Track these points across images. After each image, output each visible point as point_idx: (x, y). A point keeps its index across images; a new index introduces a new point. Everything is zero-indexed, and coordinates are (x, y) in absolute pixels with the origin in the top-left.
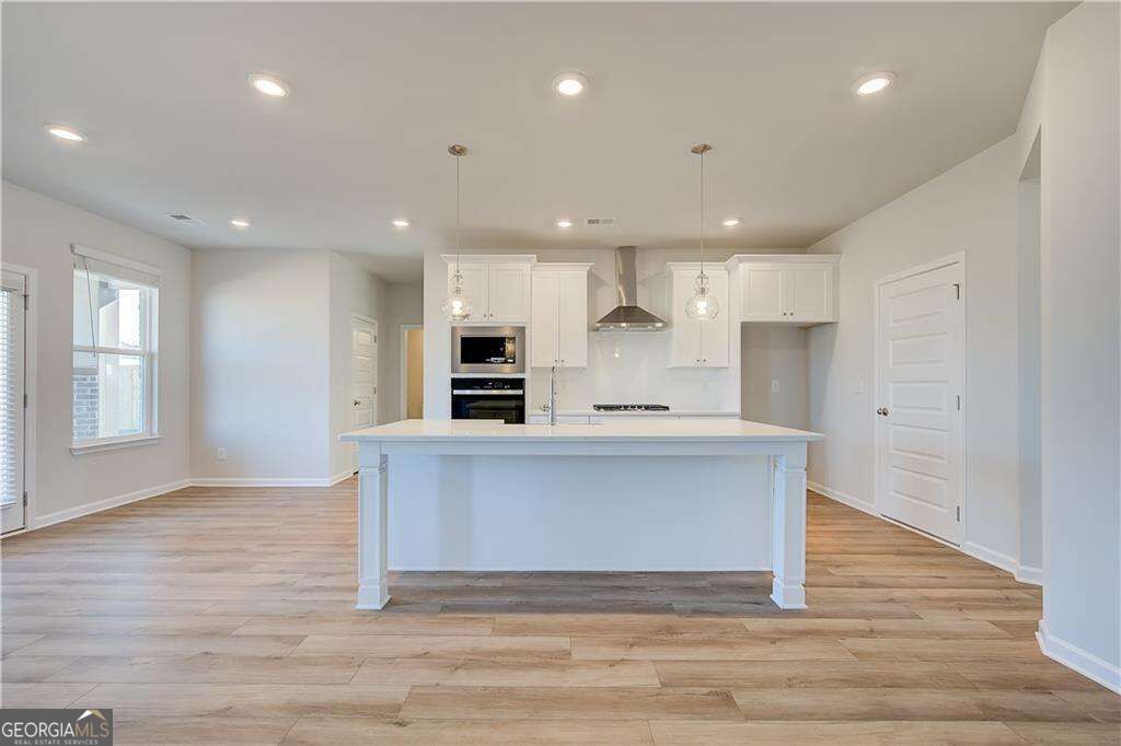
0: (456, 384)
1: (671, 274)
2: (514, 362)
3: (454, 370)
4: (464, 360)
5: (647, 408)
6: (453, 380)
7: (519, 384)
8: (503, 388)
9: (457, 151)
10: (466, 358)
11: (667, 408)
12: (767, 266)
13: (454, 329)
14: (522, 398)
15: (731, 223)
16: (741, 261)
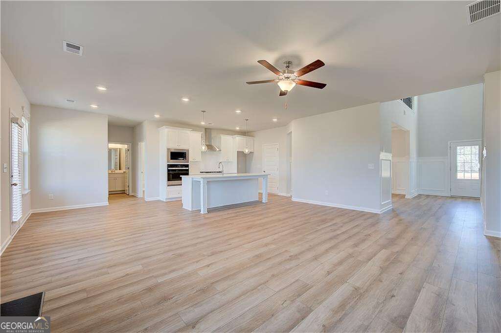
0: (169, 166)
1: (221, 137)
2: (186, 160)
3: (168, 162)
4: (171, 159)
5: (207, 172)
6: (168, 165)
7: (187, 166)
8: (183, 167)
12: (240, 138)
13: (168, 149)
14: (188, 170)
16: (237, 136)
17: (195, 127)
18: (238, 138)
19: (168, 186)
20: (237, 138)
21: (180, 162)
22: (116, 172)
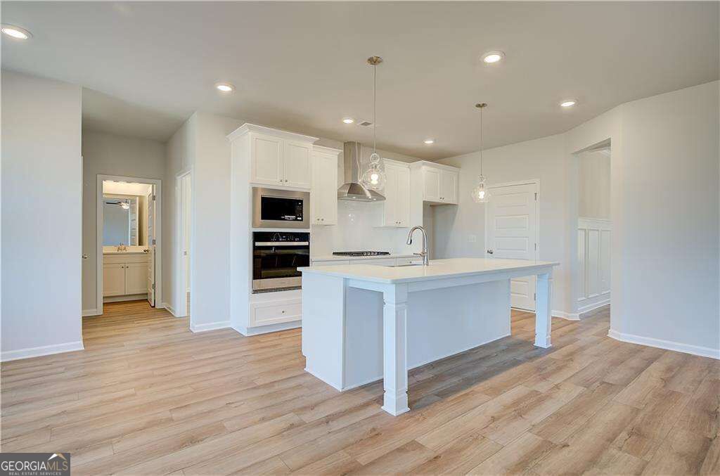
0: (258, 236)
2: (302, 220)
3: (254, 225)
4: (263, 217)
6: (255, 233)
7: (305, 237)
8: (295, 241)
9: (374, 61)
10: (265, 215)
11: (387, 253)
12: (436, 170)
13: (255, 190)
15: (429, 142)
16: (424, 164)
17: (325, 137)
18: (425, 170)
19: (255, 292)
20: (424, 168)
21: (286, 226)
22: (131, 249)
